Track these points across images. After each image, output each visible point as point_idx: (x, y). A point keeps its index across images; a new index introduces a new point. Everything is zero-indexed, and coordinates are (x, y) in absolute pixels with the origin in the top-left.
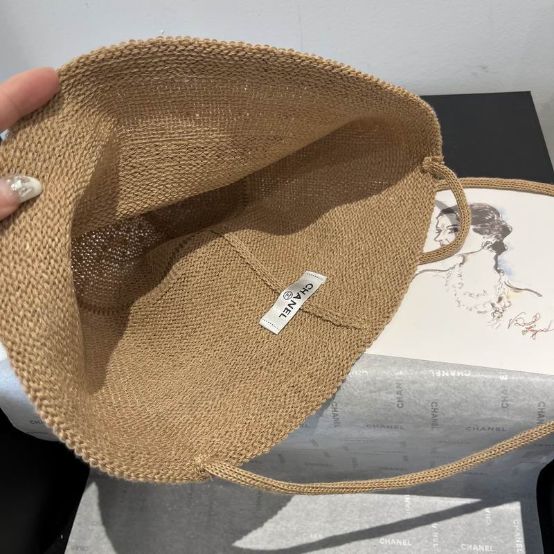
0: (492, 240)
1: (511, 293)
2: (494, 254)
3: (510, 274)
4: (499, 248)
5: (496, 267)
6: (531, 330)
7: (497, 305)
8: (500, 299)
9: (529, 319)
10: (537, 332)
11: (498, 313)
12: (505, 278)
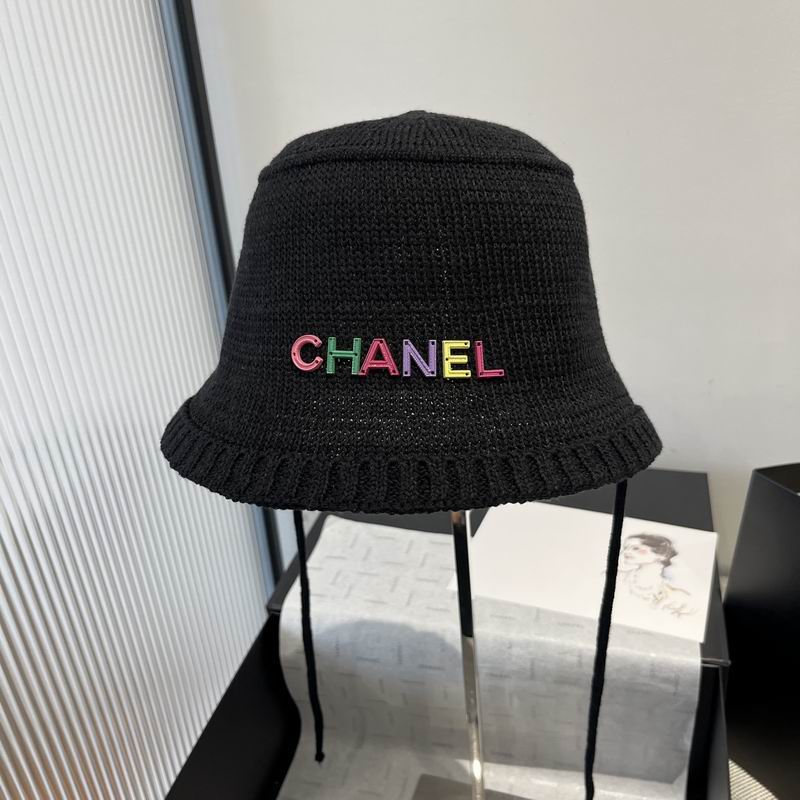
0: (663, 558)
1: (669, 591)
2: (662, 566)
3: (670, 579)
4: (667, 563)
5: (663, 575)
6: (678, 613)
7: (659, 597)
8: (660, 593)
9: (678, 606)
10: (680, 614)
11: (657, 601)
12: (667, 581)
